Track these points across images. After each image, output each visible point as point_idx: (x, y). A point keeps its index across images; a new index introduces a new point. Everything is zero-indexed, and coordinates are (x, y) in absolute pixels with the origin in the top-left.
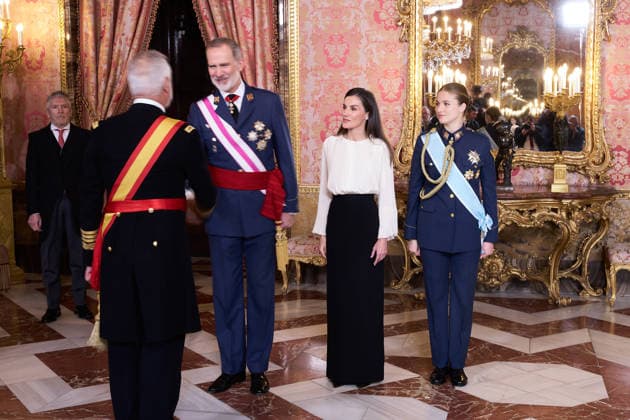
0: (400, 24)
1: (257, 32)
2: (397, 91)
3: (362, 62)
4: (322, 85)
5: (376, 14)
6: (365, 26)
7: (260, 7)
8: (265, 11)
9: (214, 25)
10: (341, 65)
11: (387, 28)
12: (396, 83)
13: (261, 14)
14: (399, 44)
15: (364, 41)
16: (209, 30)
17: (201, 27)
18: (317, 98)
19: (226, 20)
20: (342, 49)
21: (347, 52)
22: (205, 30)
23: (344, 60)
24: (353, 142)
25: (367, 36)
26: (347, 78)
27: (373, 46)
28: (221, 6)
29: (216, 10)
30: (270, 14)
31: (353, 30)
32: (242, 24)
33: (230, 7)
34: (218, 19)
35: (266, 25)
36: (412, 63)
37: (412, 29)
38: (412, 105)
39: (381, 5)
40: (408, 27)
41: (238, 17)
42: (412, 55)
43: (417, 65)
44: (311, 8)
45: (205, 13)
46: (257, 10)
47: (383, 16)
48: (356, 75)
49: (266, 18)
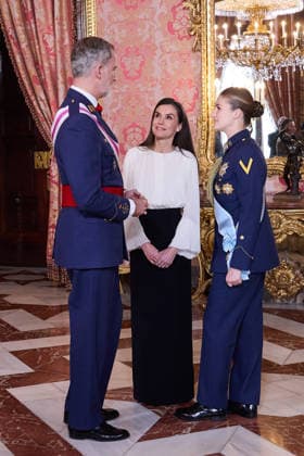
0: (192, 33)
1: (58, 49)
2: (191, 101)
3: (157, 74)
4: (120, 97)
5: (170, 26)
6: (159, 38)
7: (61, 24)
8: (65, 28)
9: (18, 44)
10: (136, 78)
11: (181, 39)
12: (191, 93)
13: (62, 31)
14: (192, 54)
15: (159, 52)
16: (15, 49)
17: (8, 47)
18: (114, 110)
19: (29, 39)
20: (137, 61)
21: (142, 64)
22: (12, 50)
23: (139, 72)
24: (161, 155)
25: (161, 47)
26: (142, 90)
27: (167, 57)
28: (25, 25)
29: (20, 29)
30: (70, 30)
31: (148, 41)
32: (45, 42)
33: (33, 26)
34: (22, 37)
35: (67, 42)
36: (204, 73)
37: (203, 38)
38: (205, 115)
39: (174, 16)
40: (200, 36)
41: (40, 36)
42: (204, 64)
43: (209, 74)
44: (108, 22)
45: (11, 32)
46: (57, 27)
47: (176, 26)
48: (152, 86)
49: (66, 35)
